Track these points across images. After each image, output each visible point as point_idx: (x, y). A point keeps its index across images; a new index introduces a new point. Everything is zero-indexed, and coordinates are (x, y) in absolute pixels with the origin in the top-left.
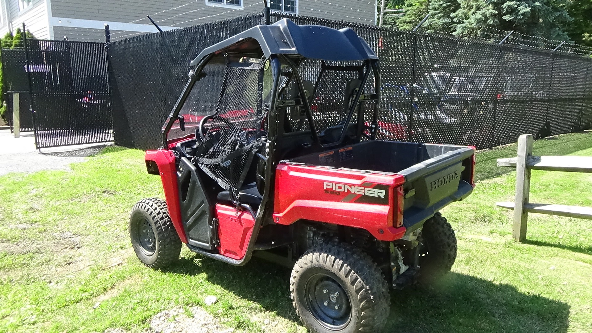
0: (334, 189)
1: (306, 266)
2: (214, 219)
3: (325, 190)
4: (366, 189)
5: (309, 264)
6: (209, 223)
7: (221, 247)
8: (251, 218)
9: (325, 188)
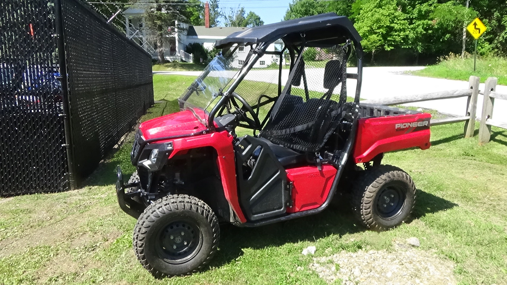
0: (401, 127)
1: (382, 185)
2: (290, 183)
3: (396, 130)
4: (419, 122)
5: (384, 182)
6: (286, 189)
7: (296, 205)
8: (332, 168)
9: (396, 128)
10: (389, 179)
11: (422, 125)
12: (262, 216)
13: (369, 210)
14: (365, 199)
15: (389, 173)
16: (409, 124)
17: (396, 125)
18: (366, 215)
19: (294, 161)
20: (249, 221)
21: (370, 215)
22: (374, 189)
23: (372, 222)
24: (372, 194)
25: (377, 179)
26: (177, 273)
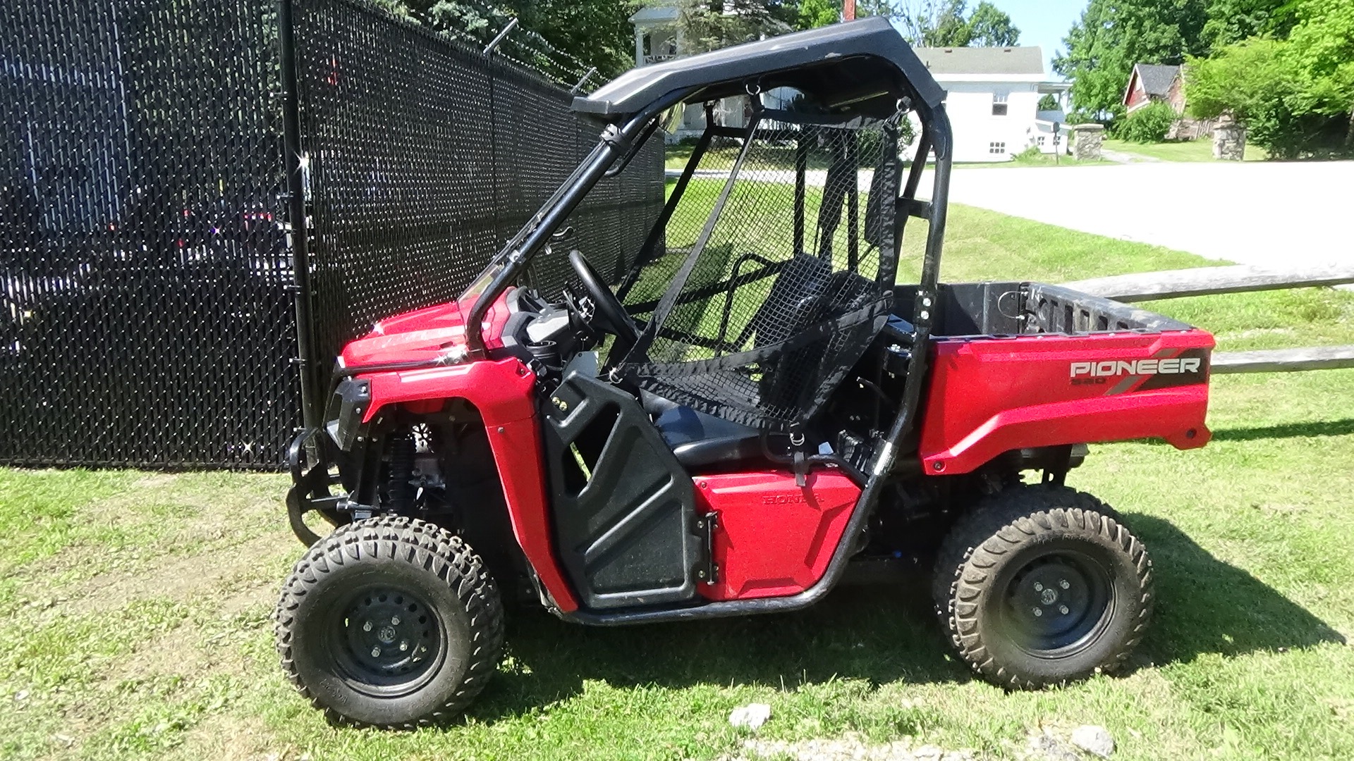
0: (1093, 374)
1: (1017, 546)
2: (709, 515)
3: (1073, 380)
4: (1163, 361)
5: (1025, 541)
6: (693, 530)
7: (729, 579)
8: (843, 482)
9: (1073, 375)
10: (1045, 532)
11: (1177, 371)
12: (622, 599)
13: (972, 620)
14: (962, 584)
15: (1047, 512)
16: (1122, 364)
17: (1073, 366)
18: (964, 634)
19: (735, 454)
20: (583, 607)
21: (975, 634)
22: (990, 559)
23: (985, 657)
24: (981, 574)
25: (1005, 528)
26: (378, 722)
